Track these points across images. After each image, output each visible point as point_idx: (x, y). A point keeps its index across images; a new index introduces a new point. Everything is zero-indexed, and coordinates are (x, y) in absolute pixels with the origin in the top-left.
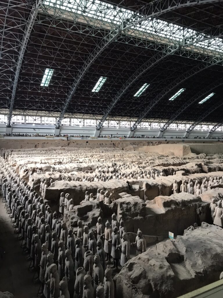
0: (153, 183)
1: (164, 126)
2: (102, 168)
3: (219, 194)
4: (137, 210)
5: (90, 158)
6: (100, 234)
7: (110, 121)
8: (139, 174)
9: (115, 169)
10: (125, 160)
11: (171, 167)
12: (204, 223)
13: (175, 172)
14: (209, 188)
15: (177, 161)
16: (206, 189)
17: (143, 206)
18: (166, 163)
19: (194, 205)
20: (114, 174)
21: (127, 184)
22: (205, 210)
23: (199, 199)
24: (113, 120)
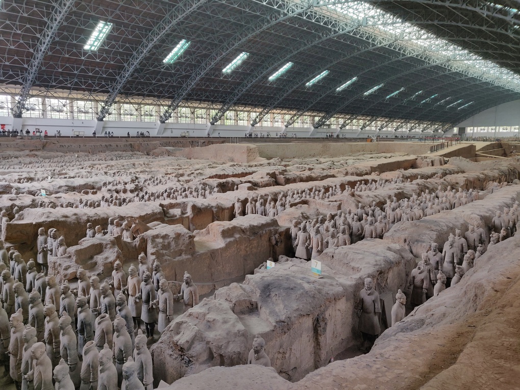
0: (203, 204)
1: (217, 114)
2: (113, 185)
3: (302, 213)
5: (89, 170)
6: (119, 288)
7: (121, 104)
8: (180, 191)
9: (137, 185)
10: (154, 171)
11: (230, 179)
12: (282, 257)
13: (237, 185)
14: (287, 206)
15: (239, 170)
16: (283, 208)
18: (222, 173)
19: (267, 231)
20: (136, 193)
21: (161, 208)
22: (282, 237)
23: (274, 223)
24: (127, 103)
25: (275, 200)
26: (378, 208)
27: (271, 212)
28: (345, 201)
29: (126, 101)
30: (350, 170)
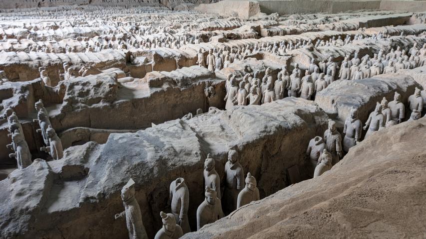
4: (99, 94)
12: (211, 109)
17: (110, 87)
18: (215, 26)
19: (201, 84)
22: (217, 90)
23: (212, 75)
28: (301, 55)
30: (338, 25)
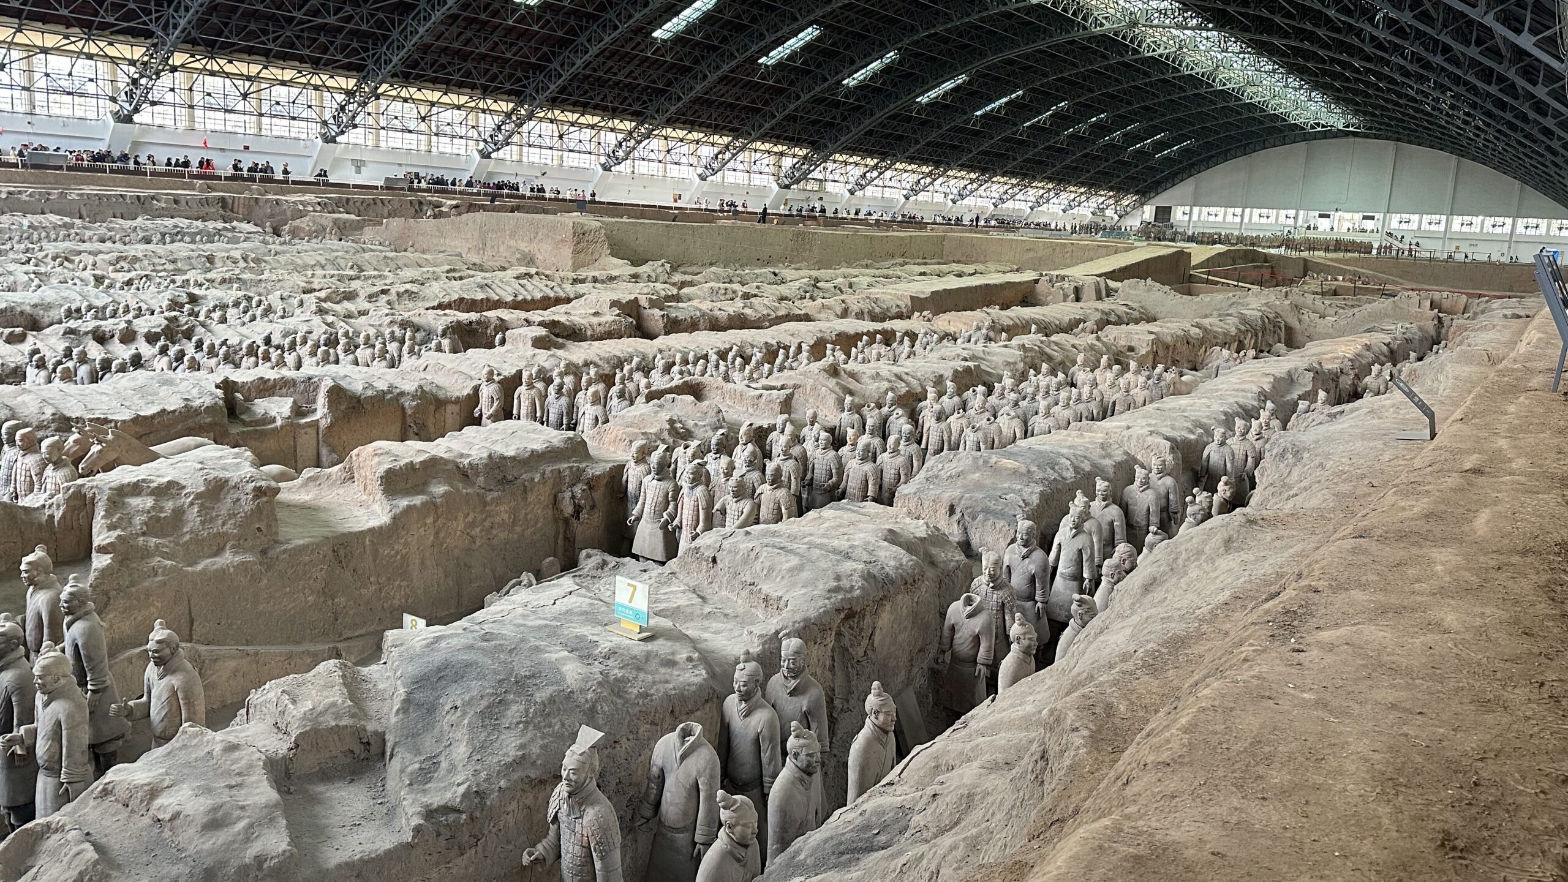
3: (672, 421)
11: (497, 314)
12: (589, 556)
13: (505, 332)
15: (536, 289)
16: (625, 404)
17: (255, 495)
18: (480, 296)
19: (547, 476)
21: (220, 393)
22: (598, 495)
23: (578, 449)
24: (213, 74)
25: (608, 380)
26: (900, 411)
27: (587, 416)
28: (808, 388)
29: (208, 67)
30: (854, 302)
